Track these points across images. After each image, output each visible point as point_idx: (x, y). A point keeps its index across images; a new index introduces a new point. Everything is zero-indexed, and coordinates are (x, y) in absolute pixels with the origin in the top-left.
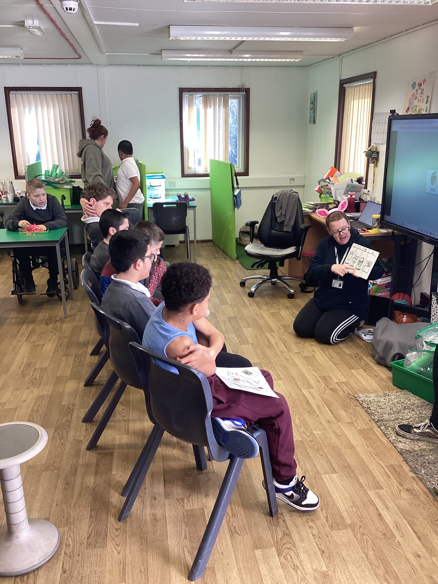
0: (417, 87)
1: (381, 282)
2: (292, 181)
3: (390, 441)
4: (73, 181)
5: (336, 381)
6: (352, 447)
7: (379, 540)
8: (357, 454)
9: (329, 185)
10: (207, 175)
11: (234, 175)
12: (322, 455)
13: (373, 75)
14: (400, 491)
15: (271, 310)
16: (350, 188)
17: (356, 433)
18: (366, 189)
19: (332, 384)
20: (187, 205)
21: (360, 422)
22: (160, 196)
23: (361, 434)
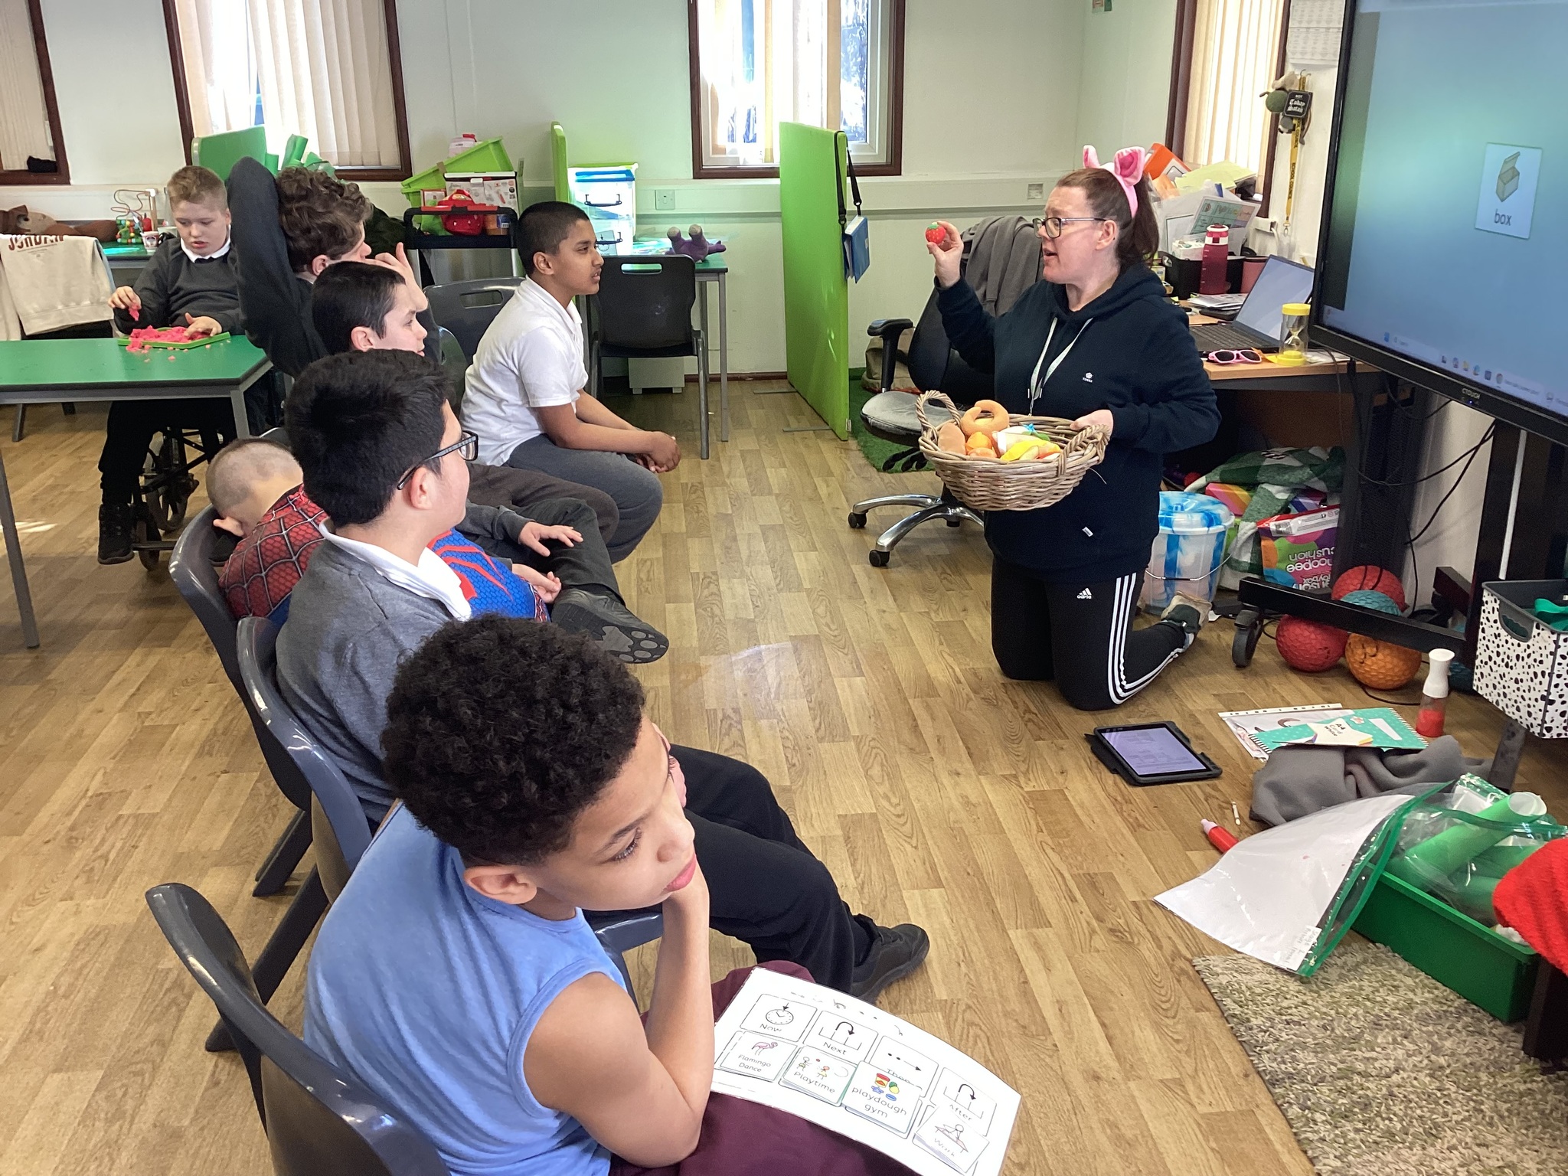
1: (1305, 528)
2: (1034, 193)
3: (1319, 1175)
5: (1132, 895)
10: (771, 173)
11: (844, 171)
15: (937, 611)
16: (1213, 214)
17: (1190, 1130)
18: (1267, 216)
19: (1118, 909)
20: (699, 266)
21: (1208, 1083)
22: (617, 237)
23: (1211, 1139)
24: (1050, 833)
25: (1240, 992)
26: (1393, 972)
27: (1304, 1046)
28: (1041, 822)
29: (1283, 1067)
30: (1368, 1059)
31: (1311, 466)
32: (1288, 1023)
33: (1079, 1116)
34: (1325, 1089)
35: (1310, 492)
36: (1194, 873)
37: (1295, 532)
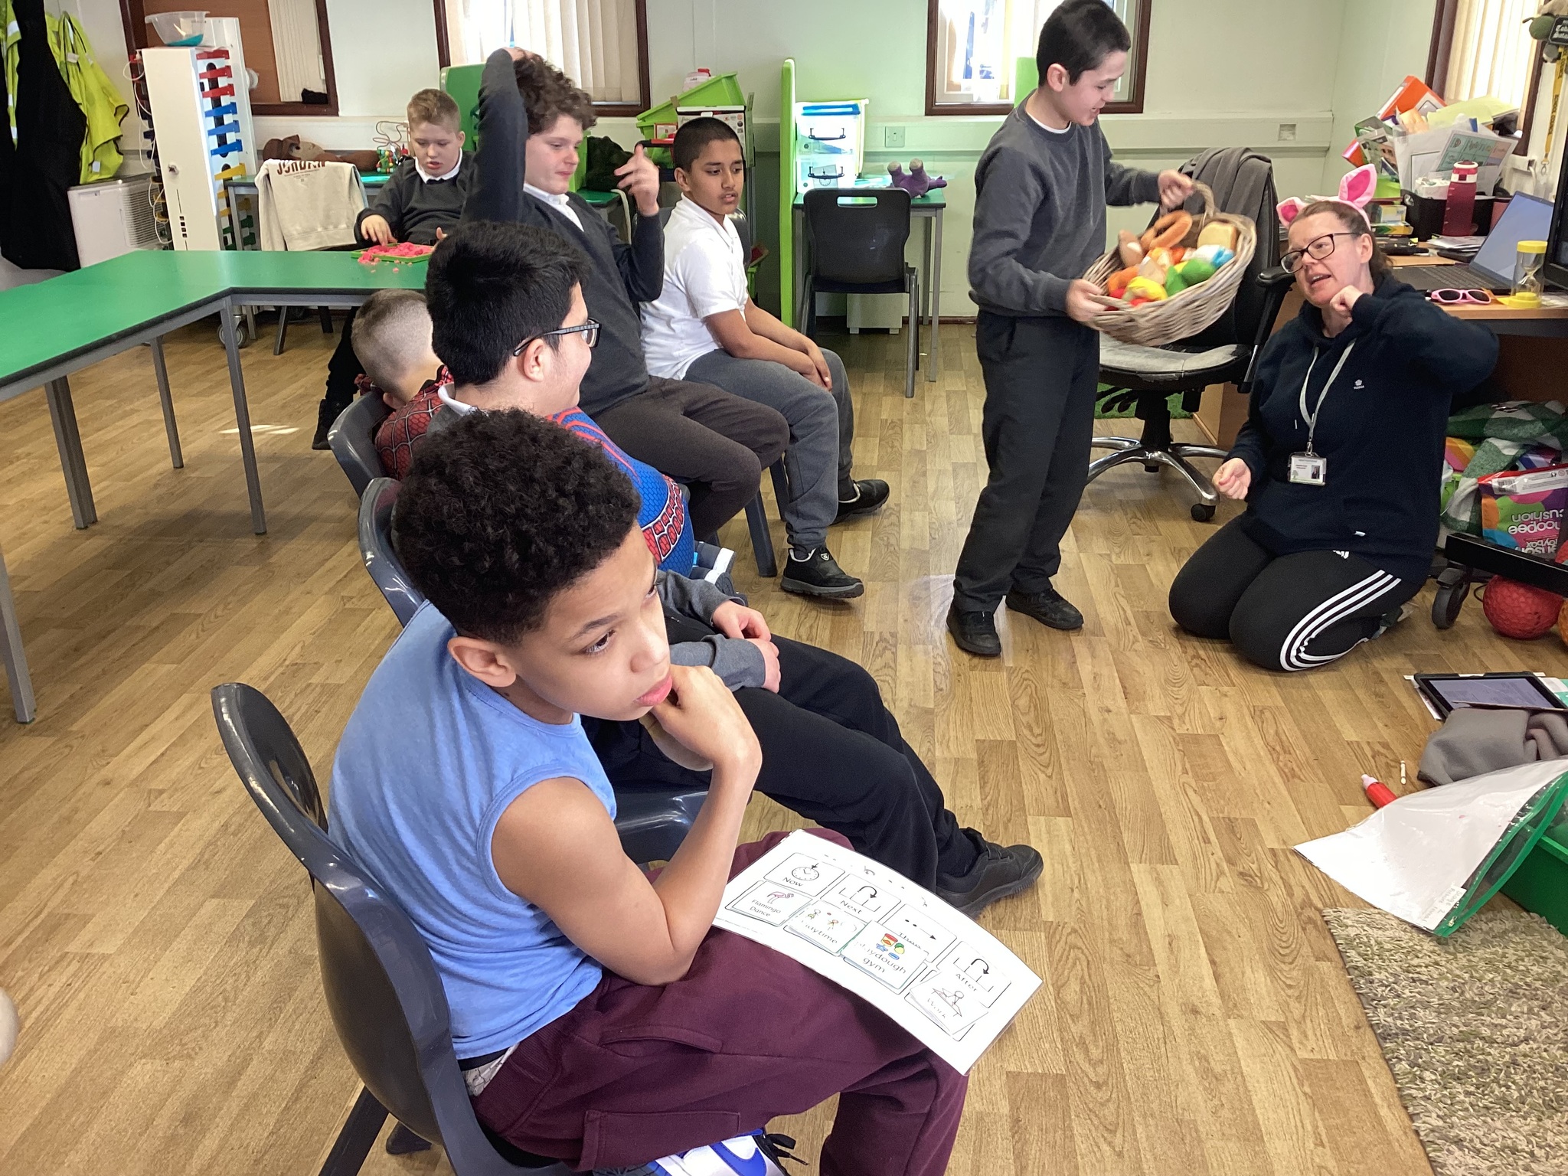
2: (1286, 134)
5: (1271, 842)
9: (1389, 137)
15: (1118, 555)
17: (1285, 1073)
18: (1525, 154)
19: (1253, 855)
20: (917, 200)
21: (1314, 1030)
22: (839, 172)
23: (1306, 1083)
24: (1196, 776)
25: (1368, 945)
26: (1545, 943)
27: (1426, 1006)
28: (1188, 766)
29: (1399, 1022)
30: (1496, 1025)
31: (1544, 420)
32: (1414, 981)
33: (1169, 1046)
34: (1441, 1050)
35: (1541, 449)
36: (1343, 825)
37: (1520, 491)
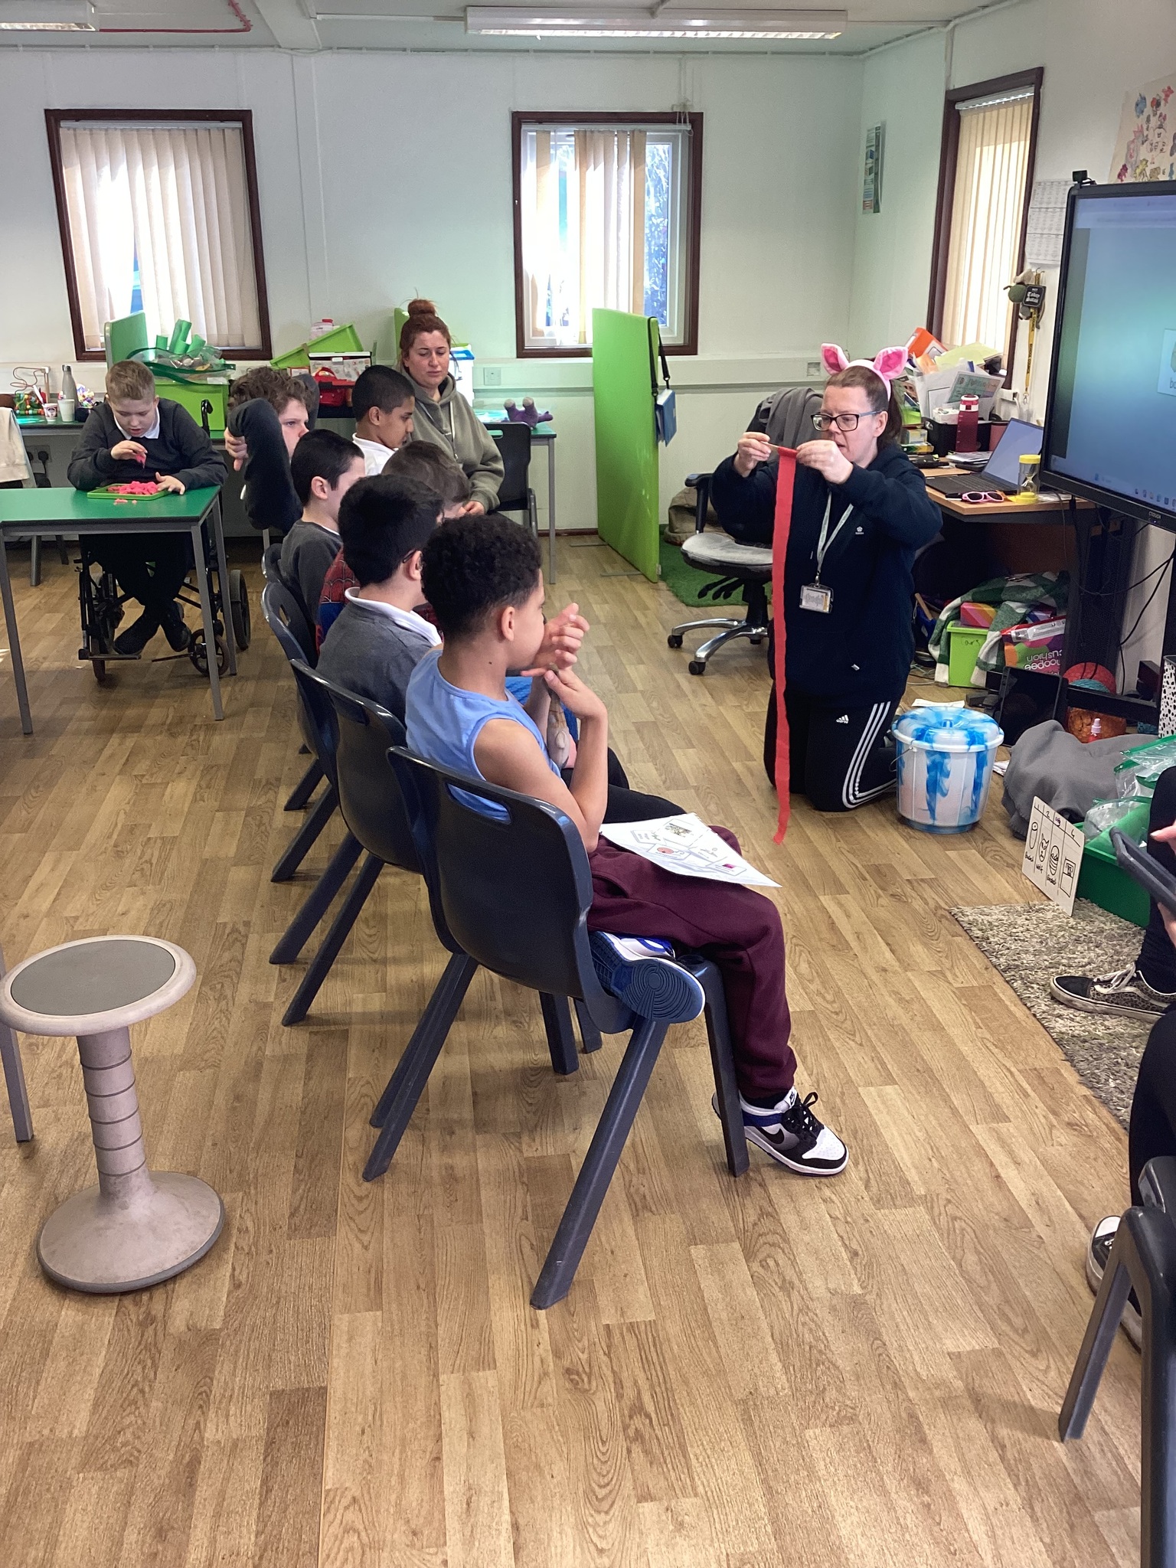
0: (1148, 110)
1: (1039, 635)
2: (813, 370)
3: (1035, 1015)
4: (228, 366)
5: (906, 876)
6: (937, 1028)
7: (991, 1232)
8: (950, 1043)
9: (910, 377)
10: (584, 353)
11: (656, 351)
12: (861, 1045)
13: (1035, 78)
14: (1052, 1127)
15: (747, 705)
17: (949, 996)
18: (1010, 388)
19: (896, 884)
20: (531, 432)
21: (961, 973)
23: (963, 999)
24: (846, 842)
31: (1043, 586)
33: (873, 989)
35: (1043, 607)
37: (1031, 638)
